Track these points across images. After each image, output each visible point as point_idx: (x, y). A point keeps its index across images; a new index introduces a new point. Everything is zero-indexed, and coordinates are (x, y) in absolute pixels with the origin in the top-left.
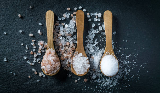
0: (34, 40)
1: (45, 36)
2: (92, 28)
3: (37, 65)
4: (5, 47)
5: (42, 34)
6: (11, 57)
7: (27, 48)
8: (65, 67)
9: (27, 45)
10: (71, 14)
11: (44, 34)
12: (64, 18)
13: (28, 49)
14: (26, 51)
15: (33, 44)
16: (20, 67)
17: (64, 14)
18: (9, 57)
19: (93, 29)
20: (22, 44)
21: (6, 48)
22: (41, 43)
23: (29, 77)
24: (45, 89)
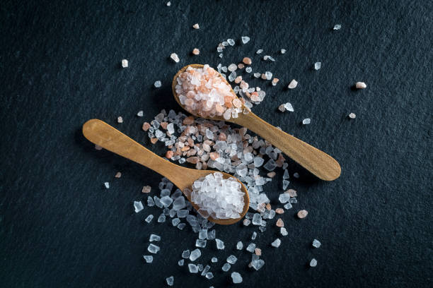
0: (274, 85)
1: (269, 115)
2: (218, 237)
3: (212, 56)
4: (303, 10)
5: (278, 111)
6: (268, 12)
7: (266, 58)
8: (165, 116)
9: (273, 60)
10: (284, 209)
11: (276, 115)
12: (284, 188)
13: (262, 59)
14: (259, 52)
15: (268, 75)
16: (231, 18)
17: (295, 195)
18: (271, 6)
19: (212, 237)
20: (283, 51)
21: (300, 11)
22: (259, 96)
23: (197, 26)
24: (150, 43)
